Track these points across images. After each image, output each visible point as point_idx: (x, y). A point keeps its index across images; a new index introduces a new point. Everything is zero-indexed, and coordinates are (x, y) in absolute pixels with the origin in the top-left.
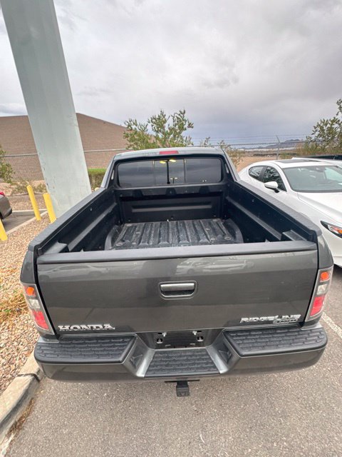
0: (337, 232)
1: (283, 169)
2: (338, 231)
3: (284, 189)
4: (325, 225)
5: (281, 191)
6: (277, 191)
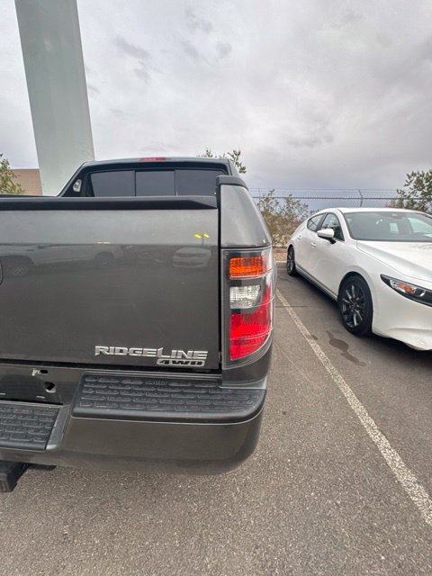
0: (404, 291)
1: (344, 215)
2: (405, 288)
3: (342, 239)
4: (386, 280)
5: (338, 242)
6: (333, 242)
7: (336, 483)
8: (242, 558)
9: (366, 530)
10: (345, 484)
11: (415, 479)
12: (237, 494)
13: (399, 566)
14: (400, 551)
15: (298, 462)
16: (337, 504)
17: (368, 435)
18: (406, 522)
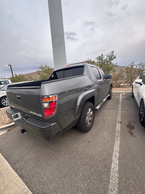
6: (141, 85)
7: (88, 164)
8: (55, 165)
9: (87, 177)
10: (91, 165)
11: (117, 176)
12: (62, 154)
13: (89, 189)
14: (92, 187)
15: (82, 154)
16: (84, 168)
17: (112, 158)
18: (102, 183)
